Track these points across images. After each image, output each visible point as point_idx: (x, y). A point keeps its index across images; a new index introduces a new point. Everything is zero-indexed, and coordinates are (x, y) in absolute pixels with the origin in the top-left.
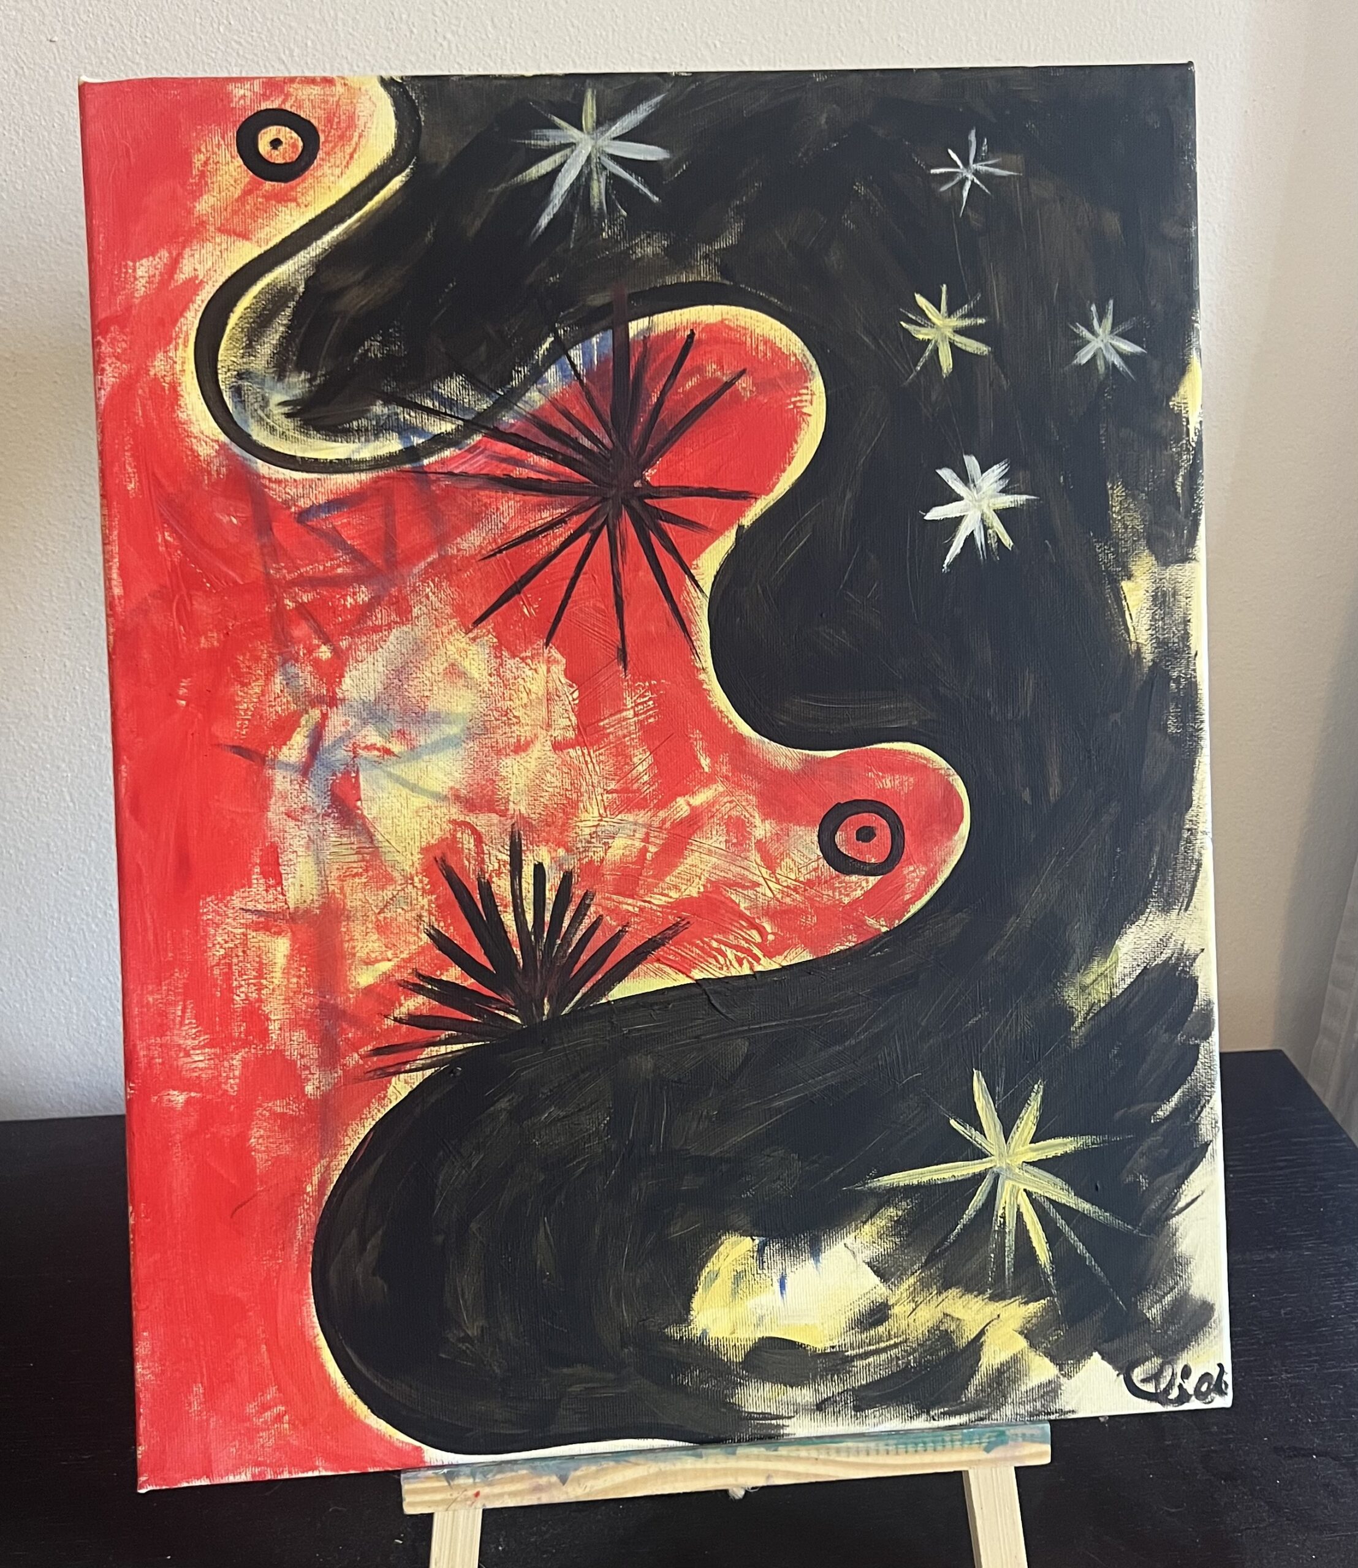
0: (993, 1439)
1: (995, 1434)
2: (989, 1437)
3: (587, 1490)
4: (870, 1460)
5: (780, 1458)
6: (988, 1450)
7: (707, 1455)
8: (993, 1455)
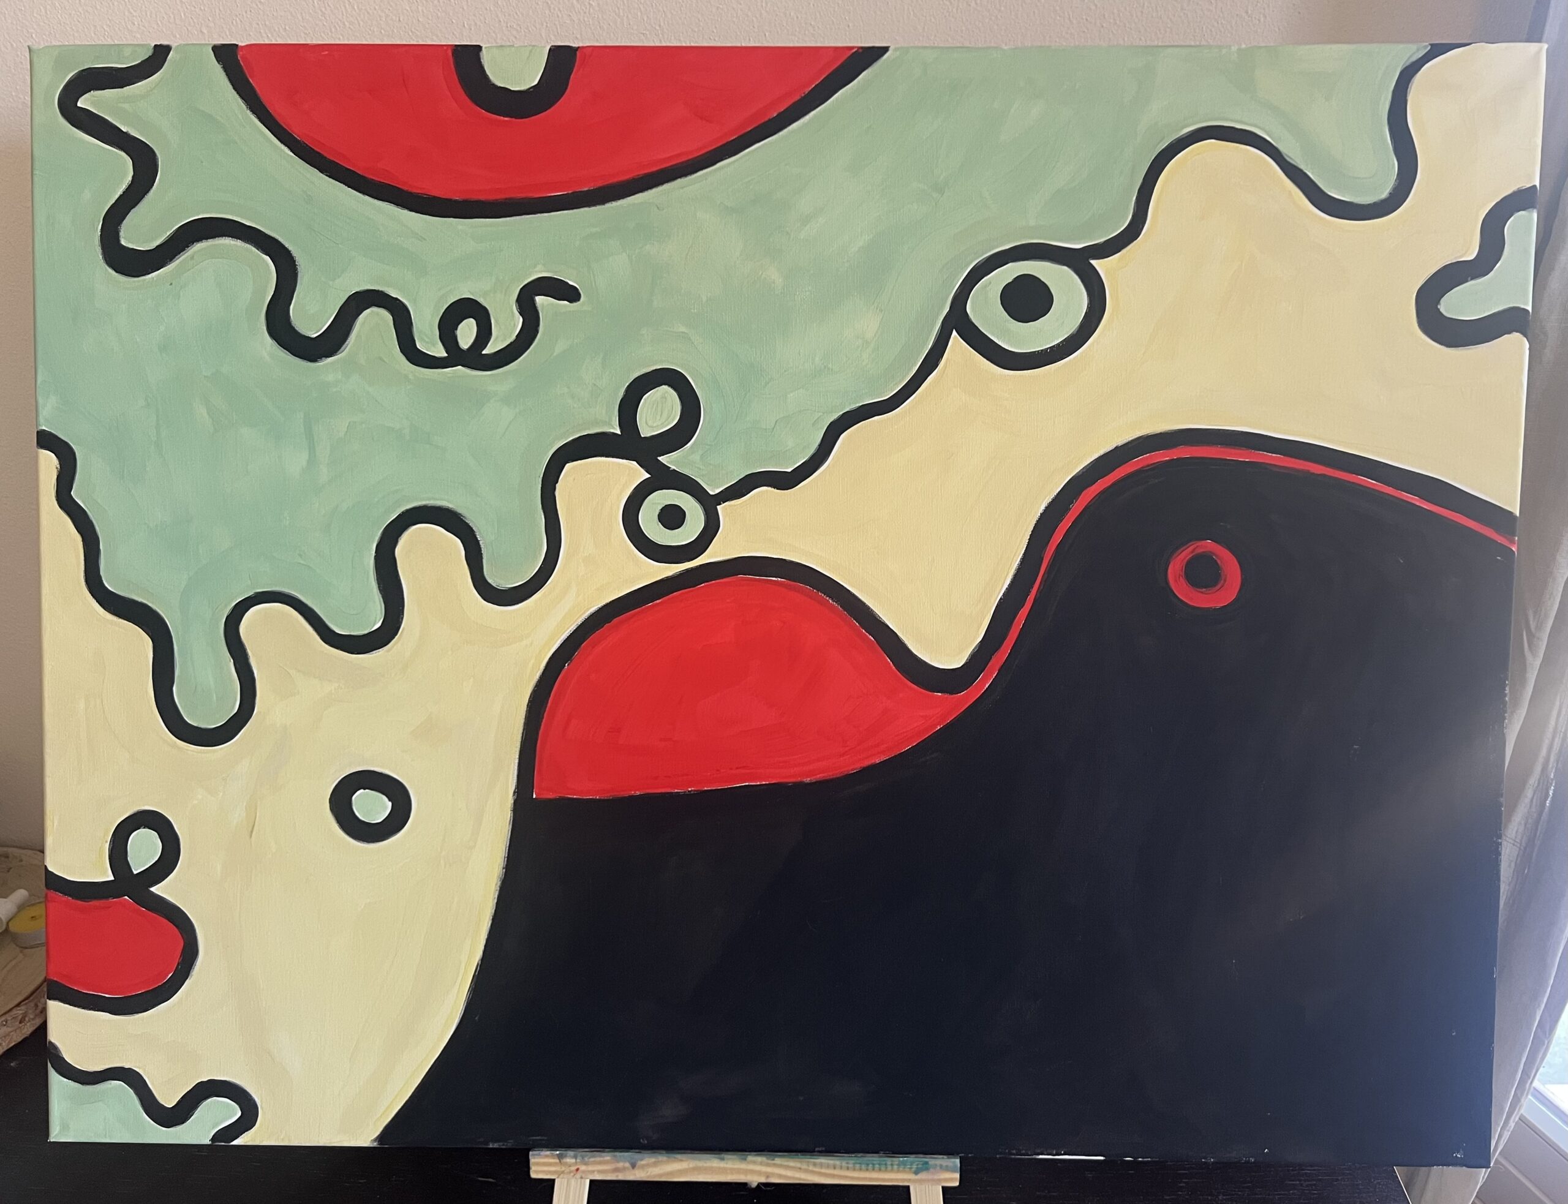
0: (920, 1166)
1: (921, 1163)
2: (917, 1165)
3: (649, 1174)
4: (836, 1172)
5: (775, 1165)
6: (916, 1173)
7: (728, 1159)
8: (919, 1176)
